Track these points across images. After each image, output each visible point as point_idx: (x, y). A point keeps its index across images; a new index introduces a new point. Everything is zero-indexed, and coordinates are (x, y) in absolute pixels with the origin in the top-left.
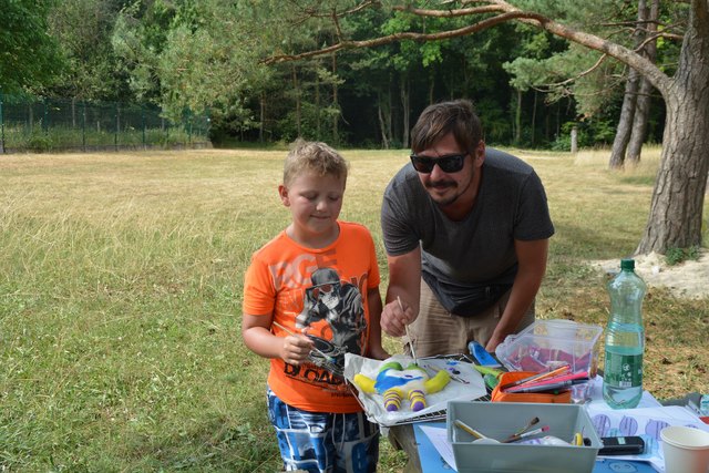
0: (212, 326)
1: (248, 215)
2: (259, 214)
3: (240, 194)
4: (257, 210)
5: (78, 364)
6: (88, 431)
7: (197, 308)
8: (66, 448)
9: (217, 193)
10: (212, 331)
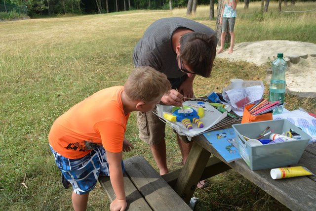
0: (58, 93)
1: (56, 45)
2: (60, 44)
3: (49, 37)
4: (59, 42)
5: (7, 117)
6: (23, 146)
7: (49, 87)
8: (16, 155)
9: (40, 38)
10: (59, 95)
